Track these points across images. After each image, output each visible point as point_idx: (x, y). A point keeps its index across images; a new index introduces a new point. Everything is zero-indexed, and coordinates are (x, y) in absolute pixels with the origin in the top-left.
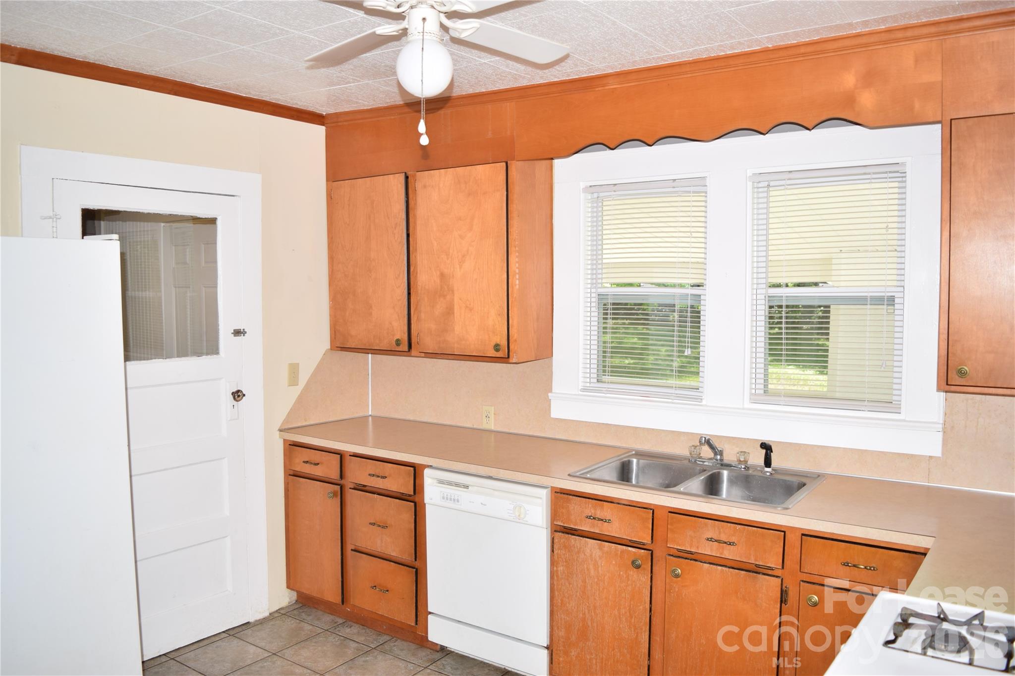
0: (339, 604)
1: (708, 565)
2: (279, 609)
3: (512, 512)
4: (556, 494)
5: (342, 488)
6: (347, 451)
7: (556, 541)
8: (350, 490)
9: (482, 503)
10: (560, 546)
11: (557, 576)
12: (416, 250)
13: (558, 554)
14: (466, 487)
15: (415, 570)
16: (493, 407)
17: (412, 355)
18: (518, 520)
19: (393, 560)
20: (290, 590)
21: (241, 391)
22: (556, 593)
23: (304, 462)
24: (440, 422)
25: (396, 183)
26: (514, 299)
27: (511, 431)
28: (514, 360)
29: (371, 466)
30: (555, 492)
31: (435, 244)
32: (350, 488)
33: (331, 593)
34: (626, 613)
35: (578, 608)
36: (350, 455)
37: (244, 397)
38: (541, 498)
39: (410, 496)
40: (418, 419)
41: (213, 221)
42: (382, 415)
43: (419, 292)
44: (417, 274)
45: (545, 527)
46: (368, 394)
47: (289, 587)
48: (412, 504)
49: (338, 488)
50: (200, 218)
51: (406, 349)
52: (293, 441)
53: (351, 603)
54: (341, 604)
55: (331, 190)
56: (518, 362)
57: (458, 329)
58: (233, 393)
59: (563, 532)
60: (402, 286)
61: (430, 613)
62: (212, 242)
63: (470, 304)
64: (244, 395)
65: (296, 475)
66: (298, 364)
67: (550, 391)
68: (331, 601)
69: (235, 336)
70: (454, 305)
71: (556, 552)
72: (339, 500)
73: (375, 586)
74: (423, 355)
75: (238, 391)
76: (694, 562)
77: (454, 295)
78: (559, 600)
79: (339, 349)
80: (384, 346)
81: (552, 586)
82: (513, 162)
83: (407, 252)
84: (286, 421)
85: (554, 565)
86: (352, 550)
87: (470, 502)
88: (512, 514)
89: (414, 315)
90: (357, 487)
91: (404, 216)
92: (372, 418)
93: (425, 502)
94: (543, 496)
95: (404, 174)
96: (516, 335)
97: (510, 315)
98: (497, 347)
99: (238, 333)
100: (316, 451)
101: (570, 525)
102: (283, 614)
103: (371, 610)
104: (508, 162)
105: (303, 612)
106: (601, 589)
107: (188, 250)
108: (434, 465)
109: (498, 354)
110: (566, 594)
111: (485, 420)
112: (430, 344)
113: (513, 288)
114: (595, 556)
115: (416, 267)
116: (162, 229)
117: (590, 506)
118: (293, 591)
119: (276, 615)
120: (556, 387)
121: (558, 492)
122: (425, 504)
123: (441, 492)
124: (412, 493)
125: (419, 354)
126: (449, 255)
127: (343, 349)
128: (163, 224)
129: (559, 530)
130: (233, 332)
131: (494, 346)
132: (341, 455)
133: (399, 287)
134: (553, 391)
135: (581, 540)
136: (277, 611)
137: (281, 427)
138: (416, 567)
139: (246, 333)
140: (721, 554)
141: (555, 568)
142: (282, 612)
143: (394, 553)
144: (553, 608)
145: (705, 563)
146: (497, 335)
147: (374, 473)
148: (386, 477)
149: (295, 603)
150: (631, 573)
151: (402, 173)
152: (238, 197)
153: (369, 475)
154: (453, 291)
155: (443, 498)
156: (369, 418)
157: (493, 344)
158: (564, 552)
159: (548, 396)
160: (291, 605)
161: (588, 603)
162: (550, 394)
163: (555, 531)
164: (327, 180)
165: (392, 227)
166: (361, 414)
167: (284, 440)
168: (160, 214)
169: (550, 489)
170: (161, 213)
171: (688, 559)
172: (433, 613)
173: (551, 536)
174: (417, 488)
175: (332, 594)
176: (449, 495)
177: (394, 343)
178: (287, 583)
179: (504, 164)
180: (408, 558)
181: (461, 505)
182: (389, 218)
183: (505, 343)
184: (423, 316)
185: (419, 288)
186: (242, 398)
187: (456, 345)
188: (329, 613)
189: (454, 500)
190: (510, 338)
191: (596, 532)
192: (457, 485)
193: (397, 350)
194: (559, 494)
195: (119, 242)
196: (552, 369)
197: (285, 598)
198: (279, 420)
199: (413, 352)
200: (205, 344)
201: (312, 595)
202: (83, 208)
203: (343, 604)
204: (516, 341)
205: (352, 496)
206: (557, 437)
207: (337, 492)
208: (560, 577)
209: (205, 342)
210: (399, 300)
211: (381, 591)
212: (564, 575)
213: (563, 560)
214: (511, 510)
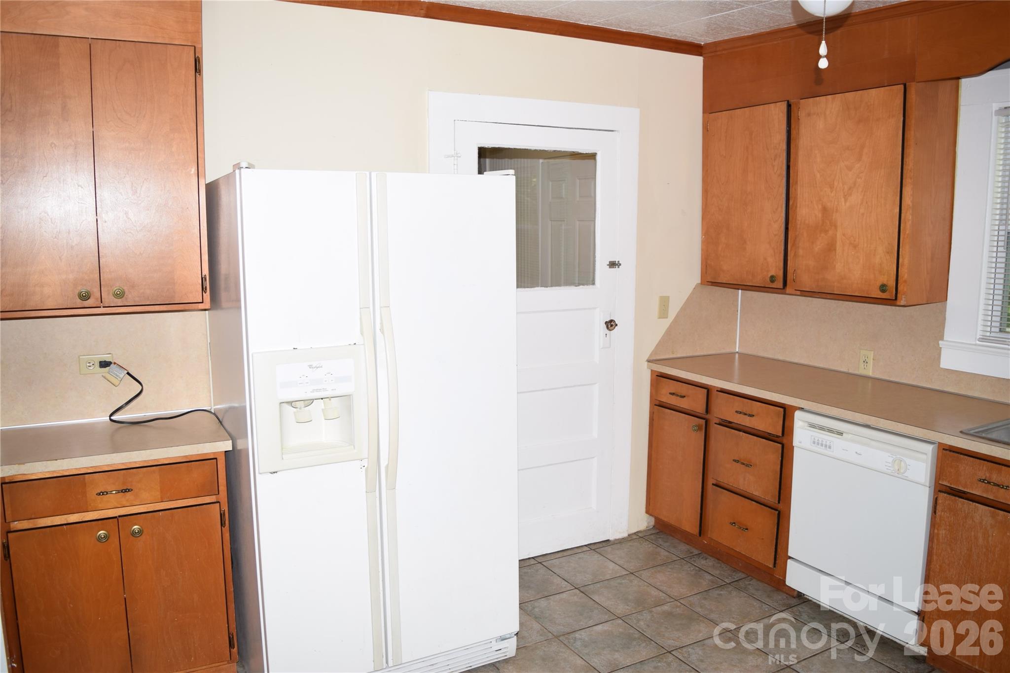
0: (696, 536)
2: (637, 532)
3: (890, 465)
4: (944, 451)
5: (707, 422)
6: (715, 387)
7: (940, 501)
8: (716, 425)
9: (856, 453)
10: (945, 509)
11: (937, 540)
12: (797, 182)
13: (940, 516)
14: (840, 434)
15: (777, 512)
16: (872, 352)
17: (787, 292)
18: (896, 474)
19: (756, 499)
20: (648, 515)
21: (614, 321)
22: (935, 557)
23: (671, 394)
24: (811, 364)
25: (778, 112)
26: (906, 236)
27: (892, 379)
28: (903, 303)
29: (738, 403)
30: (944, 449)
31: (818, 175)
32: (715, 423)
33: (689, 523)
36: (717, 391)
37: (616, 327)
38: (926, 454)
39: (778, 437)
40: (788, 359)
41: (593, 156)
42: (750, 353)
43: (798, 226)
44: (796, 207)
45: (928, 485)
46: (736, 330)
47: (647, 512)
48: (780, 445)
49: (703, 422)
50: (581, 154)
51: (780, 285)
52: (661, 373)
53: (709, 536)
54: (698, 535)
55: (708, 121)
56: (906, 305)
57: (839, 267)
58: (606, 323)
59: (949, 494)
60: (780, 220)
61: (790, 558)
62: (592, 176)
63: (855, 241)
64: (616, 325)
65: (662, 405)
66: (669, 297)
67: (942, 338)
68: (688, 531)
69: (610, 267)
70: (836, 241)
71: (938, 513)
72: (703, 434)
73: (734, 523)
74: (799, 293)
75: (611, 321)
77: (837, 231)
78: (937, 566)
79: (710, 283)
80: (757, 282)
81: (931, 549)
82: (913, 83)
83: (787, 186)
84: (655, 352)
85: (934, 528)
86: (713, 484)
87: (844, 450)
88: (890, 467)
89: (791, 250)
90: (723, 423)
91: (784, 147)
92: (739, 355)
93: (794, 445)
94: (929, 450)
95: (786, 102)
96: (906, 275)
97: (900, 253)
98: (883, 288)
99: (613, 264)
100: (683, 384)
101: (958, 487)
102: (640, 537)
103: (729, 546)
104: (907, 84)
105: (659, 538)
107: (564, 185)
108: (806, 407)
109: (884, 296)
111: (862, 365)
112: (807, 281)
113: (905, 223)
114: (986, 524)
115: (796, 198)
116: (540, 165)
117: (985, 468)
118: (651, 517)
119: (635, 537)
120: (947, 335)
121: (947, 450)
122: (793, 447)
123: (812, 436)
124: (780, 434)
125: (794, 292)
126: (834, 187)
127: (714, 284)
128: (541, 161)
129: (944, 491)
130: (608, 263)
131: (881, 286)
132: (708, 389)
133: (777, 221)
134: (945, 339)
135: (970, 504)
136: (635, 533)
137: (649, 357)
138: (779, 509)
139: (620, 265)
141: (936, 531)
142: (640, 535)
143: (757, 492)
144: (929, 573)
146: (884, 275)
147: (740, 411)
148: (753, 416)
149: (652, 528)
151: (785, 101)
152: (616, 132)
153: (736, 412)
154: (836, 227)
155: (814, 443)
156: (735, 356)
157: (879, 284)
158: (948, 515)
159: (939, 344)
160: (648, 530)
162: (940, 342)
163: (940, 491)
164: (704, 112)
165: (771, 159)
166: (728, 350)
167: (652, 371)
168: (545, 151)
169: (937, 445)
170: (546, 149)
172: (793, 558)
173: (934, 495)
174: (785, 429)
175: (690, 525)
176: (820, 440)
177: (768, 280)
178: (646, 508)
179: (902, 87)
180: (771, 499)
181: (833, 452)
182: (768, 149)
183: (892, 283)
184: (801, 252)
185: (799, 223)
186: (615, 327)
187: (836, 284)
188: (685, 543)
189: (826, 446)
190: (899, 279)
191: (990, 498)
192: (830, 431)
193: (771, 287)
194: (948, 452)
195: (514, 177)
196: (945, 315)
197: (643, 522)
198: (648, 351)
199: (788, 290)
200: (577, 276)
201: (671, 522)
202: (480, 146)
203: (700, 535)
204: (905, 281)
205: (717, 432)
206: (946, 389)
207: (702, 426)
208: (941, 541)
209: (577, 273)
210: (775, 235)
211: (741, 528)
212: (946, 539)
213: (946, 524)
214: (890, 463)
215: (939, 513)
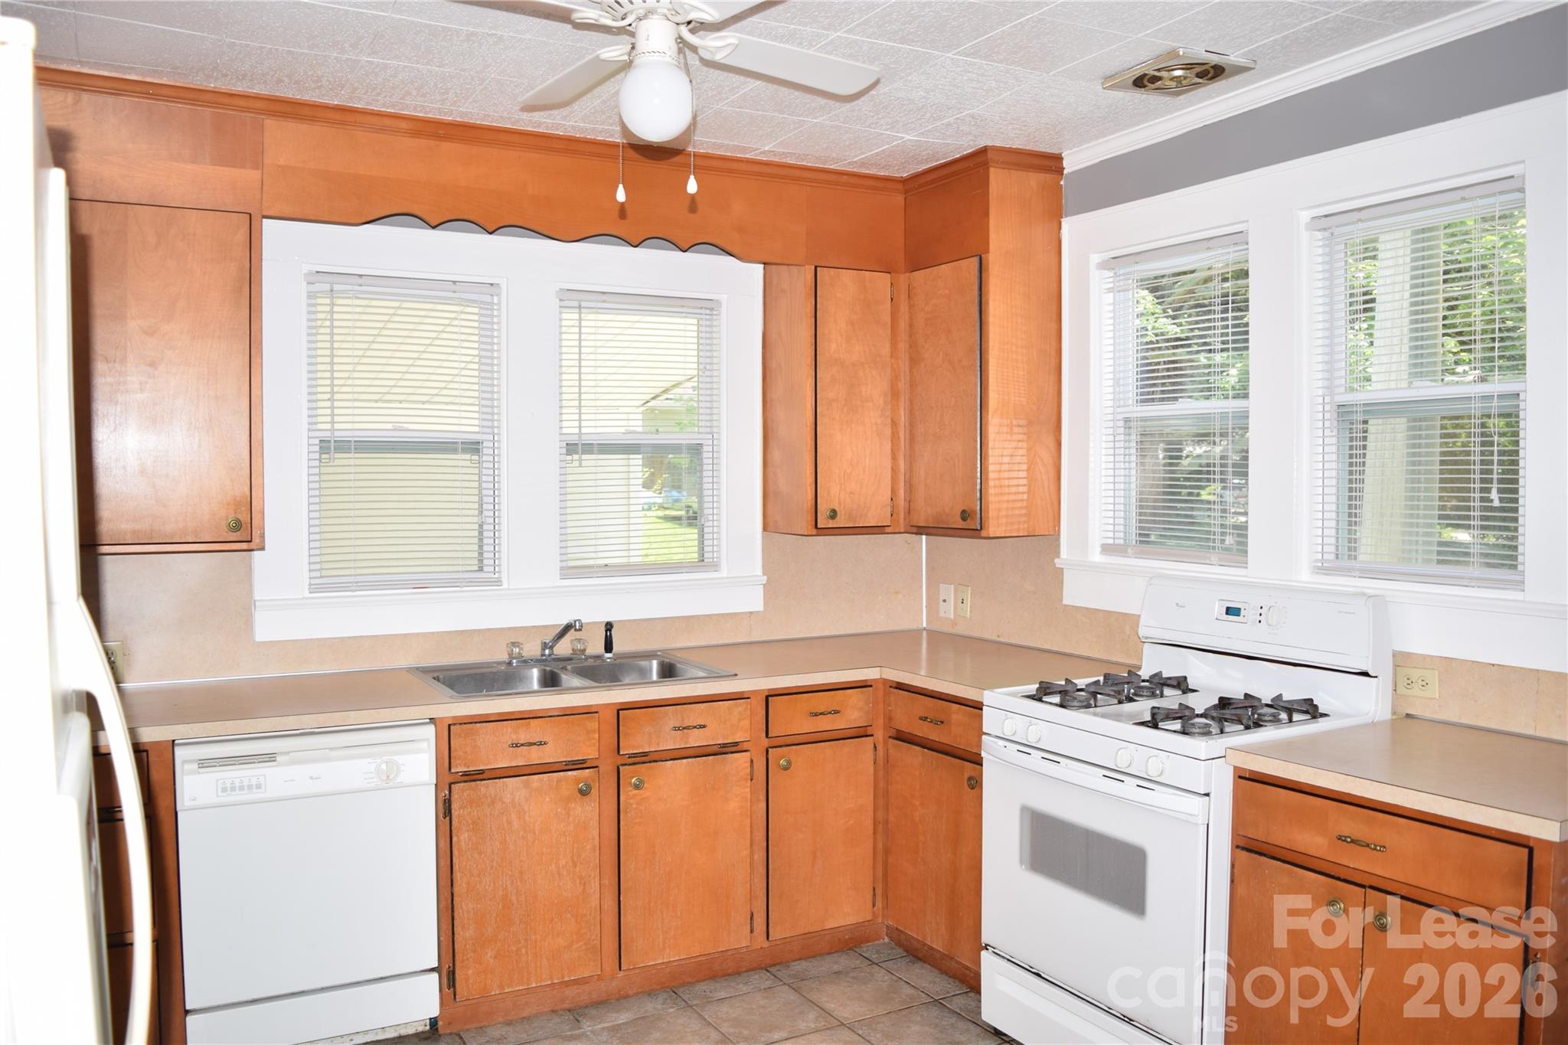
1: (672, 762)
3: (372, 776)
4: (452, 728)
7: (455, 797)
9: (311, 778)
10: (463, 804)
11: (458, 850)
22: (459, 876)
26: (258, 443)
30: (449, 725)
34: (567, 863)
35: (494, 884)
38: (425, 739)
45: (432, 781)
59: (466, 781)
76: (655, 764)
82: (260, 215)
88: (372, 778)
94: (431, 735)
97: (253, 470)
98: (235, 524)
101: (479, 766)
104: (253, 215)
106: (530, 844)
109: (234, 537)
110: (475, 872)
113: (257, 424)
114: (519, 799)
117: (509, 730)
121: (456, 724)
123: (218, 780)
129: (457, 780)
131: (230, 522)
135: (496, 783)
140: (686, 743)
145: (666, 761)
150: (573, 805)
155: (224, 789)
158: (469, 809)
161: (511, 871)
163: (452, 783)
171: (646, 762)
174: (153, 788)
176: (237, 781)
179: (246, 217)
183: (246, 516)
189: (250, 787)
190: (253, 508)
191: (521, 764)
194: (458, 726)
204: (260, 512)
208: (464, 849)
212: (470, 843)
213: (467, 823)
214: (372, 773)
215: (456, 813)
